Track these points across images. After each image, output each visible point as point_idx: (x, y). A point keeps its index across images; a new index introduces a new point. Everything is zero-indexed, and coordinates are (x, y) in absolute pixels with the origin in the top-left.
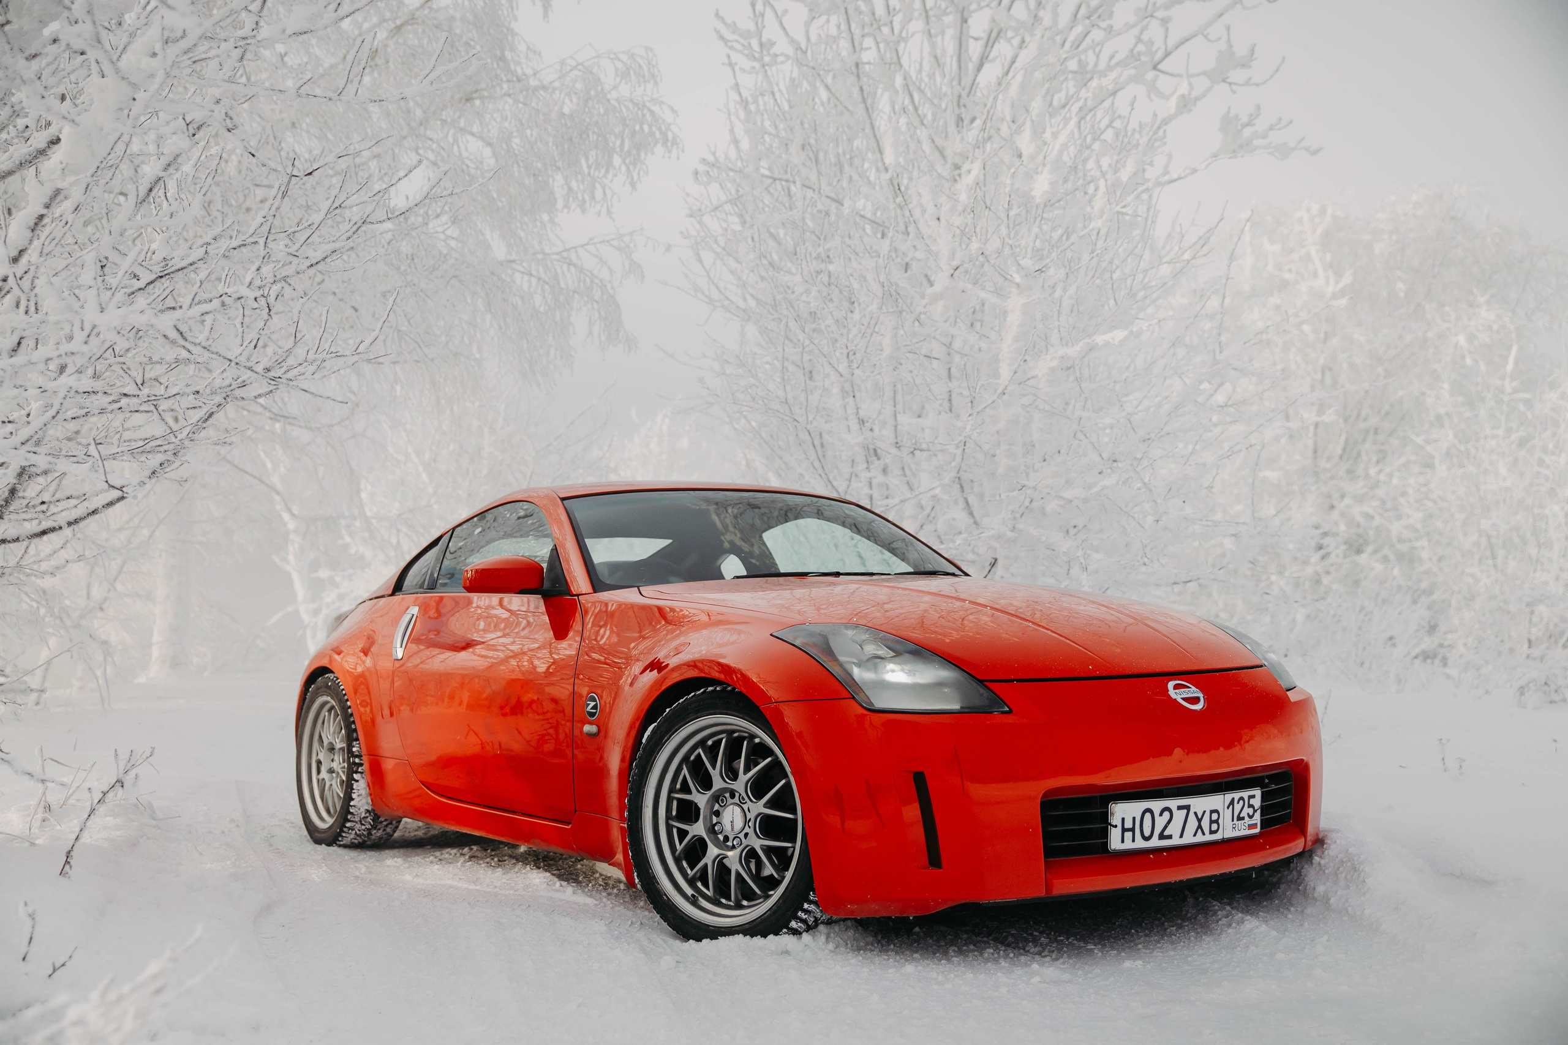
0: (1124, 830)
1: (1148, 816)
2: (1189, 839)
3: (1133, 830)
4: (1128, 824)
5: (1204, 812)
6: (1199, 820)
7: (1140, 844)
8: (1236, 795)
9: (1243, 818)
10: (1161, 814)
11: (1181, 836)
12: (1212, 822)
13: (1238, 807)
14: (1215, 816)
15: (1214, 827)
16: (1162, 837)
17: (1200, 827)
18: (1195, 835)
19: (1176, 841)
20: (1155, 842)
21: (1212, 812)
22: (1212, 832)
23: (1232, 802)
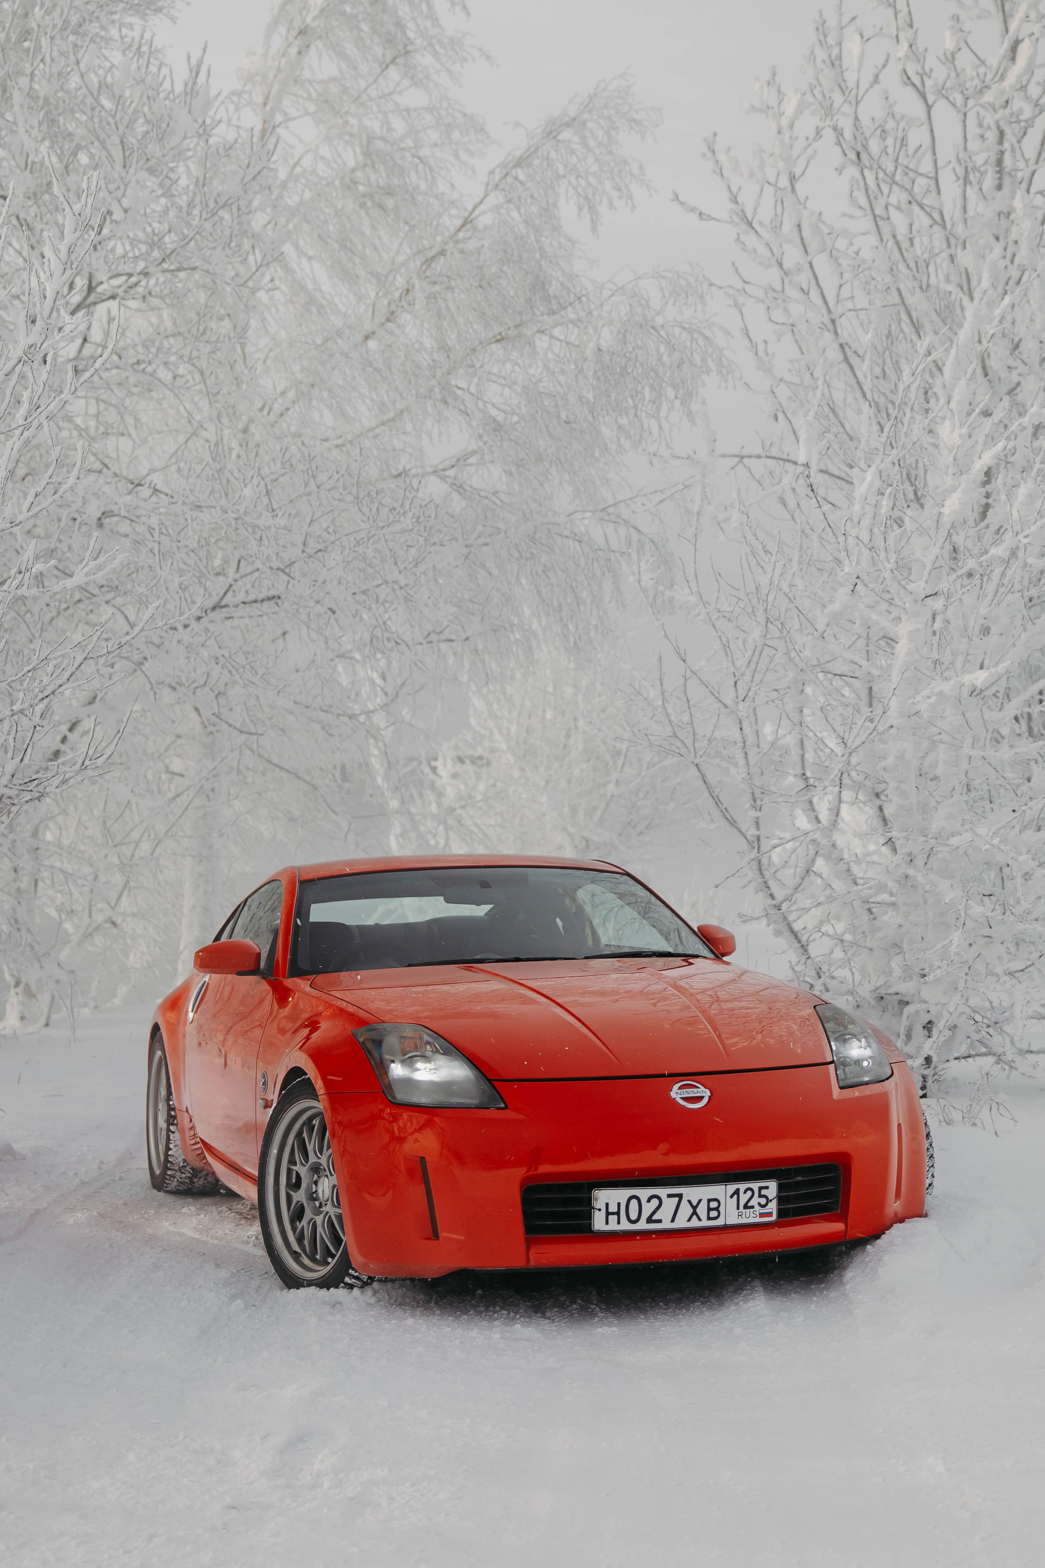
0: (608, 1214)
1: (634, 1202)
2: (681, 1223)
3: (618, 1213)
4: (613, 1208)
5: (700, 1201)
6: (694, 1208)
7: (625, 1226)
8: (742, 1186)
9: (753, 1207)
10: (649, 1201)
11: (673, 1220)
12: (709, 1209)
13: (744, 1198)
14: (714, 1205)
15: (713, 1214)
16: (650, 1220)
17: (695, 1213)
18: (689, 1220)
19: (666, 1225)
20: (642, 1225)
21: (709, 1201)
22: (709, 1218)
23: (737, 1192)
